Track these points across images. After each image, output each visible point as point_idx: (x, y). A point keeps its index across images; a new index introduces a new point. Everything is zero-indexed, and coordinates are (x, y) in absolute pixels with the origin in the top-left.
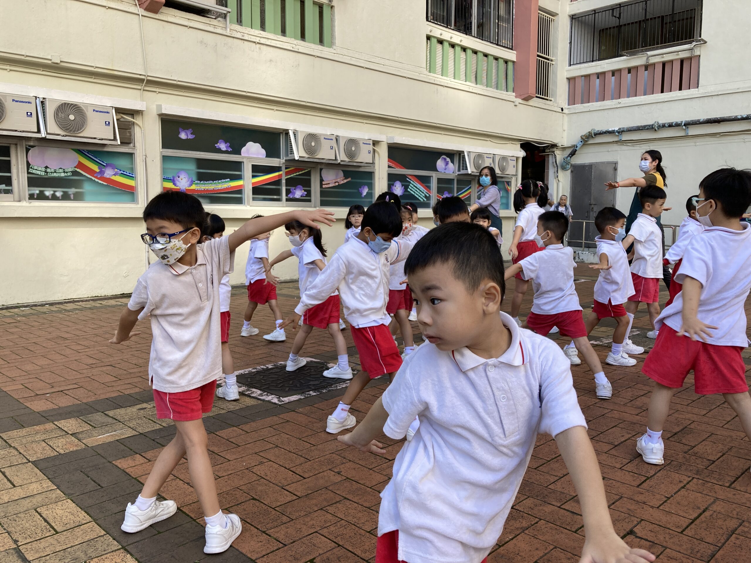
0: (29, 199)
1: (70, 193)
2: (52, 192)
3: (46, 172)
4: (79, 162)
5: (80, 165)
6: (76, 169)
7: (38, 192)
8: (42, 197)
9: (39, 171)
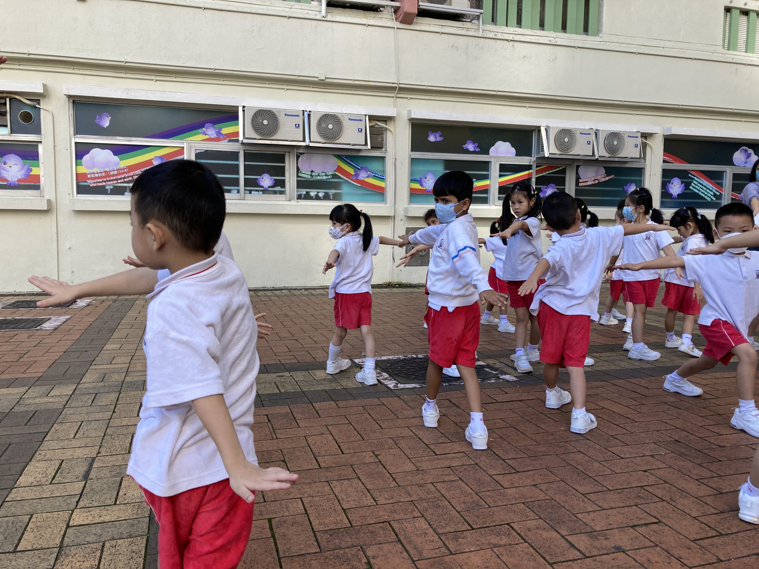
0: (297, 199)
1: (330, 194)
2: (316, 193)
3: (311, 175)
4: (339, 166)
5: (339, 169)
6: (336, 173)
7: (305, 193)
8: (307, 197)
9: (306, 175)
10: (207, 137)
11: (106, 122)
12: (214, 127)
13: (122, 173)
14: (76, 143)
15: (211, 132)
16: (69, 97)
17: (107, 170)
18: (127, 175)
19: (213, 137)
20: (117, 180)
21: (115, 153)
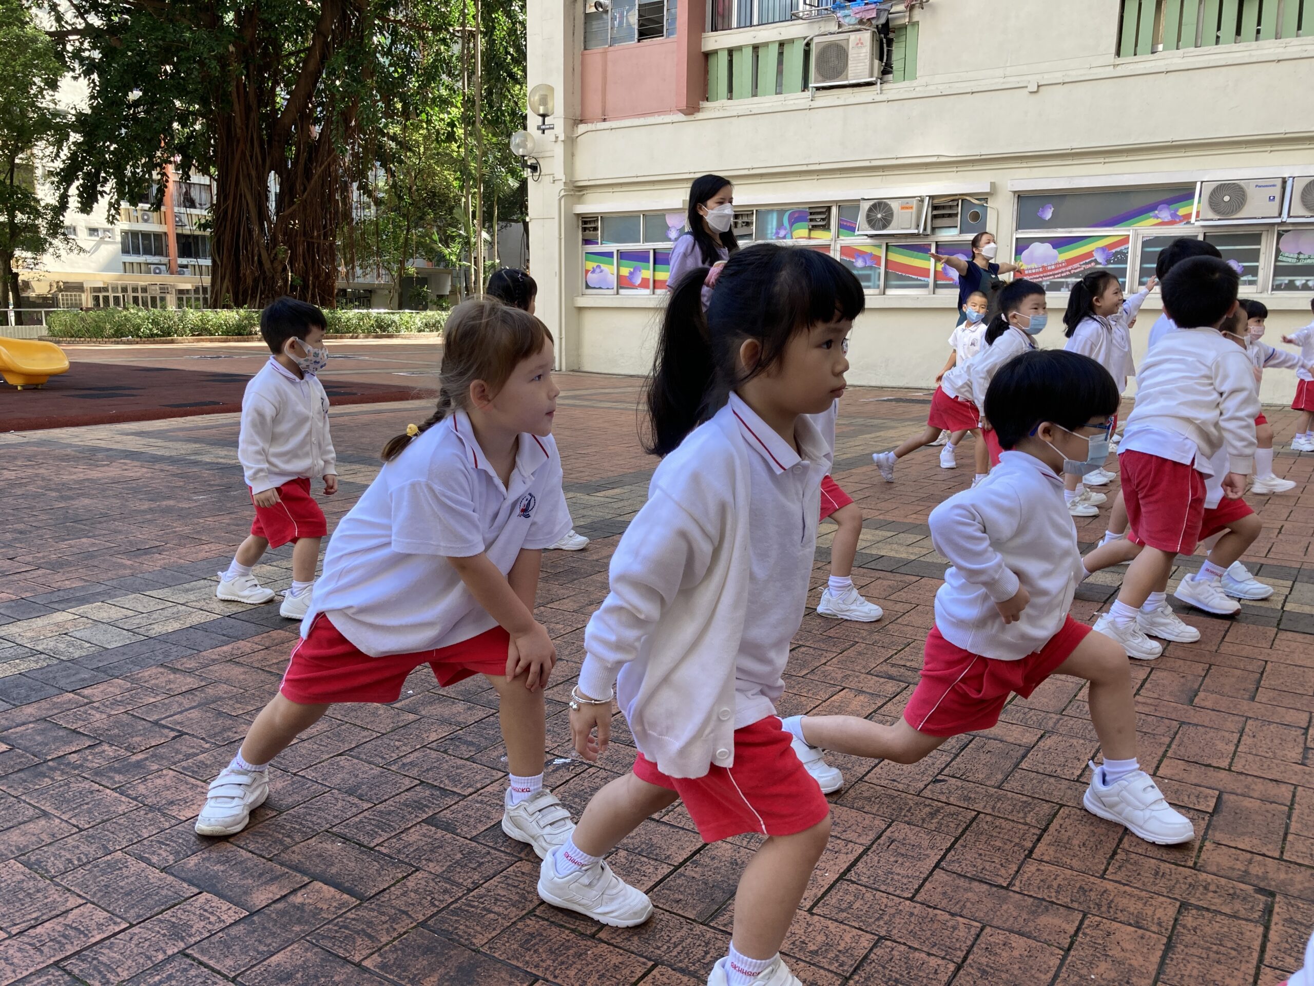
0: (1273, 289)
2: (1304, 282)
3: (1298, 259)
9: (1289, 259)
10: (1159, 221)
11: (1048, 215)
12: (1168, 208)
13: (1060, 268)
14: (1017, 239)
15: (1165, 215)
16: (1015, 192)
17: (1045, 264)
18: (1064, 270)
19: (1166, 220)
20: (1054, 275)
21: (1055, 247)
